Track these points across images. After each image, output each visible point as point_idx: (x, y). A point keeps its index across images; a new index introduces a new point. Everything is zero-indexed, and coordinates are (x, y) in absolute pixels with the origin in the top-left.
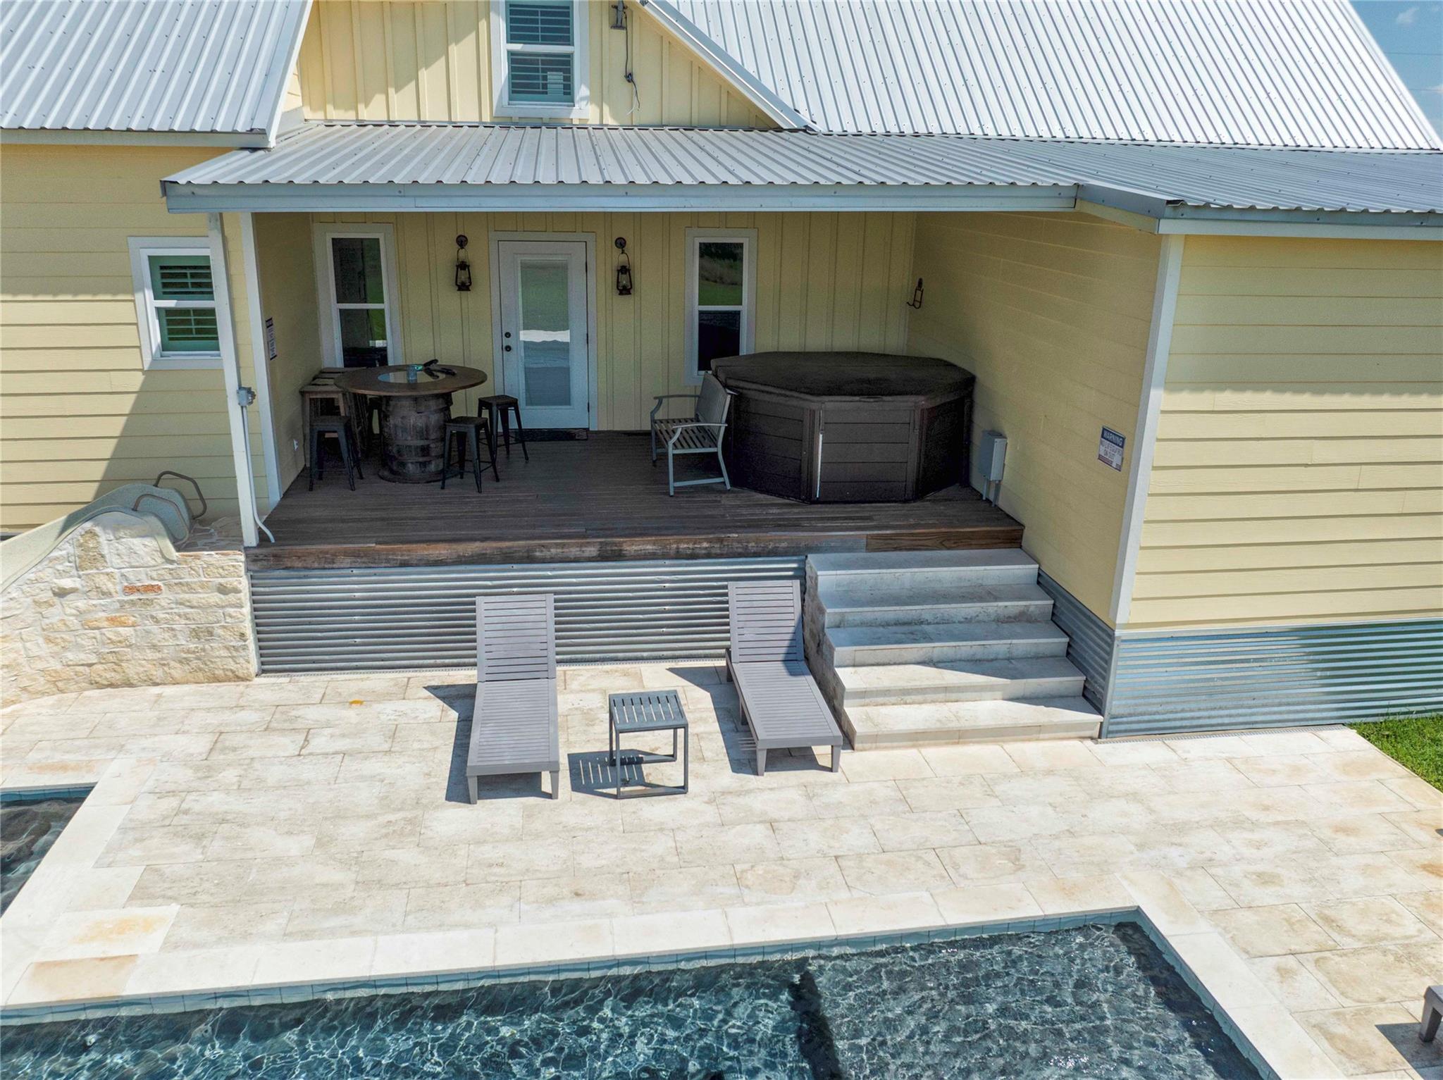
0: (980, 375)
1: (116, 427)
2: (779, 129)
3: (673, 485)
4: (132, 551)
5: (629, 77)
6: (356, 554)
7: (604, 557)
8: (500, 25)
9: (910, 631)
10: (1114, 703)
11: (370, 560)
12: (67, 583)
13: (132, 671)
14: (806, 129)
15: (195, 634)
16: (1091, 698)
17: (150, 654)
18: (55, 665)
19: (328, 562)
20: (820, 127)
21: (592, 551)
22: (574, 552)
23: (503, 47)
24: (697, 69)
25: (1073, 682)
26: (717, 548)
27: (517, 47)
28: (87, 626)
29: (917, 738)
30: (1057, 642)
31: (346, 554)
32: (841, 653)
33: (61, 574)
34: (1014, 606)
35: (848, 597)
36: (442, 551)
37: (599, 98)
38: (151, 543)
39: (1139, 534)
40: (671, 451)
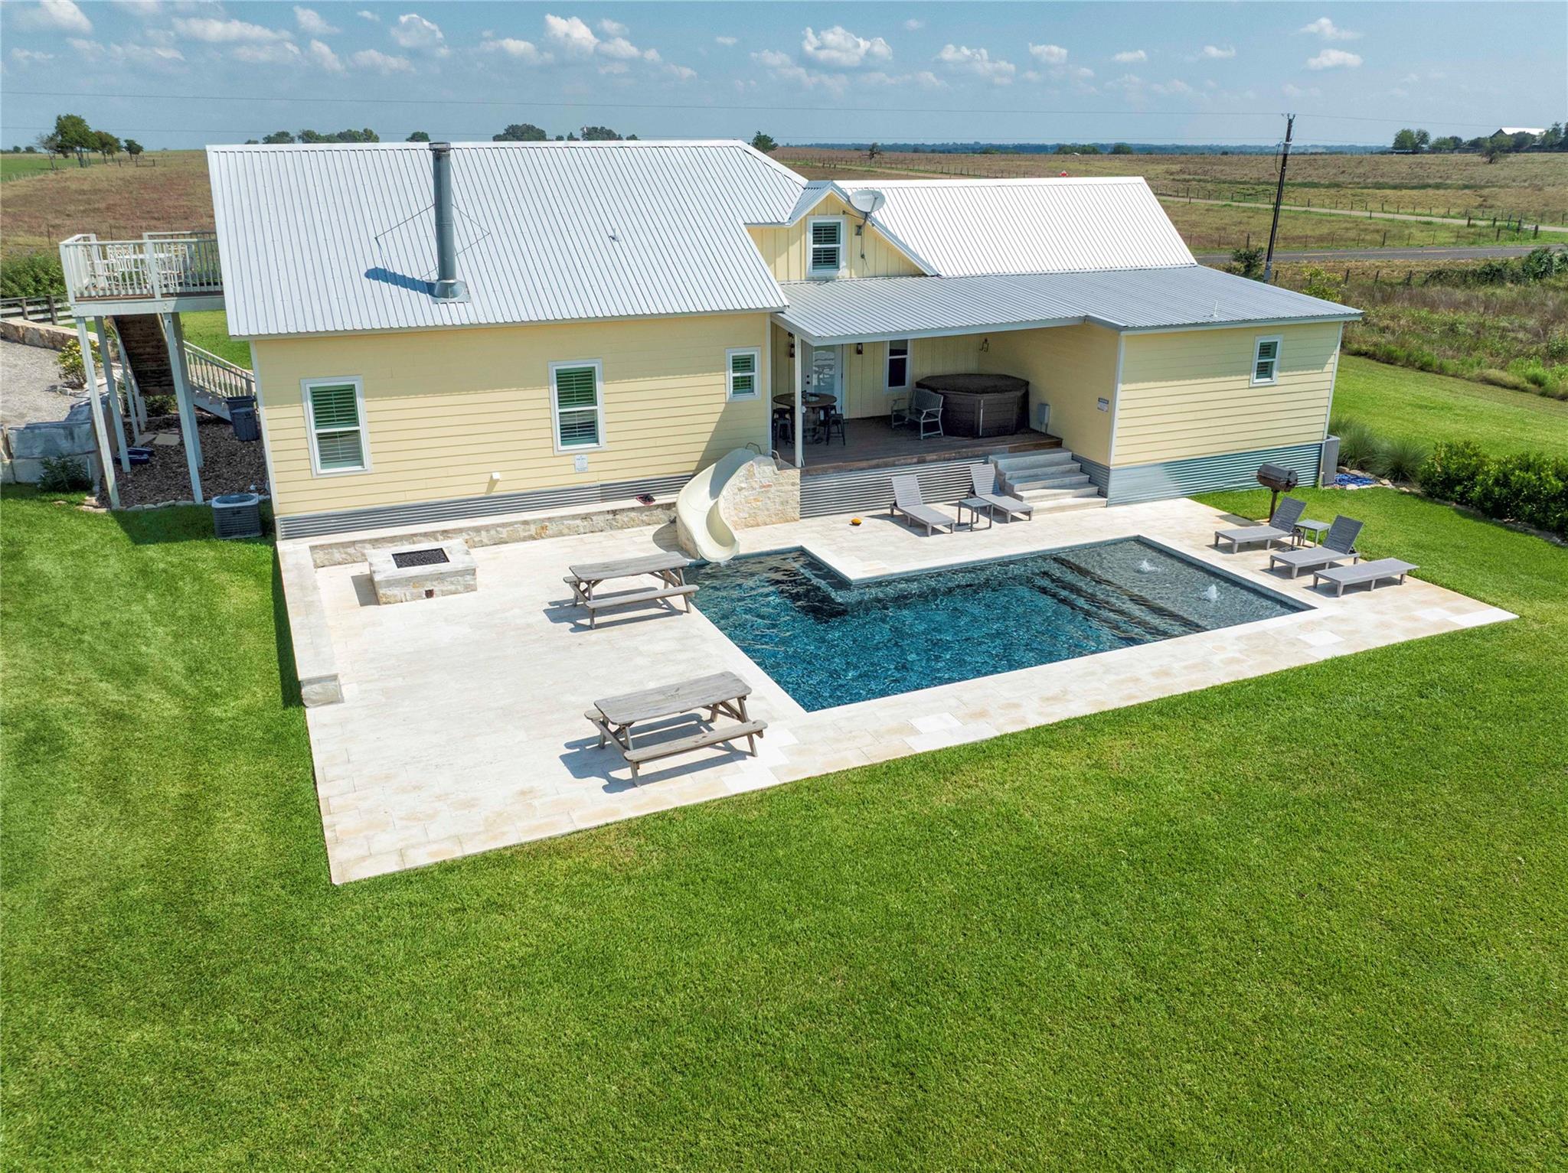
0: (1031, 381)
1: (712, 427)
2: (926, 276)
3: (922, 435)
4: (764, 471)
5: (863, 256)
6: (835, 468)
7: (919, 462)
8: (810, 237)
9: (1035, 478)
10: (1111, 494)
11: (839, 470)
12: (743, 485)
13: (760, 519)
14: (938, 275)
15: (782, 503)
16: (1102, 493)
17: (766, 513)
18: (736, 518)
19: (825, 472)
20: (943, 274)
21: (915, 460)
22: (909, 461)
23: (811, 246)
24: (890, 250)
25: (1094, 489)
26: (958, 456)
27: (817, 246)
28: (747, 502)
29: (1051, 510)
30: (1085, 477)
31: (832, 468)
32: (1017, 486)
33: (741, 482)
34: (1068, 467)
35: (1010, 469)
36: (864, 464)
37: (850, 267)
38: (770, 468)
39: (1117, 433)
40: (922, 421)
